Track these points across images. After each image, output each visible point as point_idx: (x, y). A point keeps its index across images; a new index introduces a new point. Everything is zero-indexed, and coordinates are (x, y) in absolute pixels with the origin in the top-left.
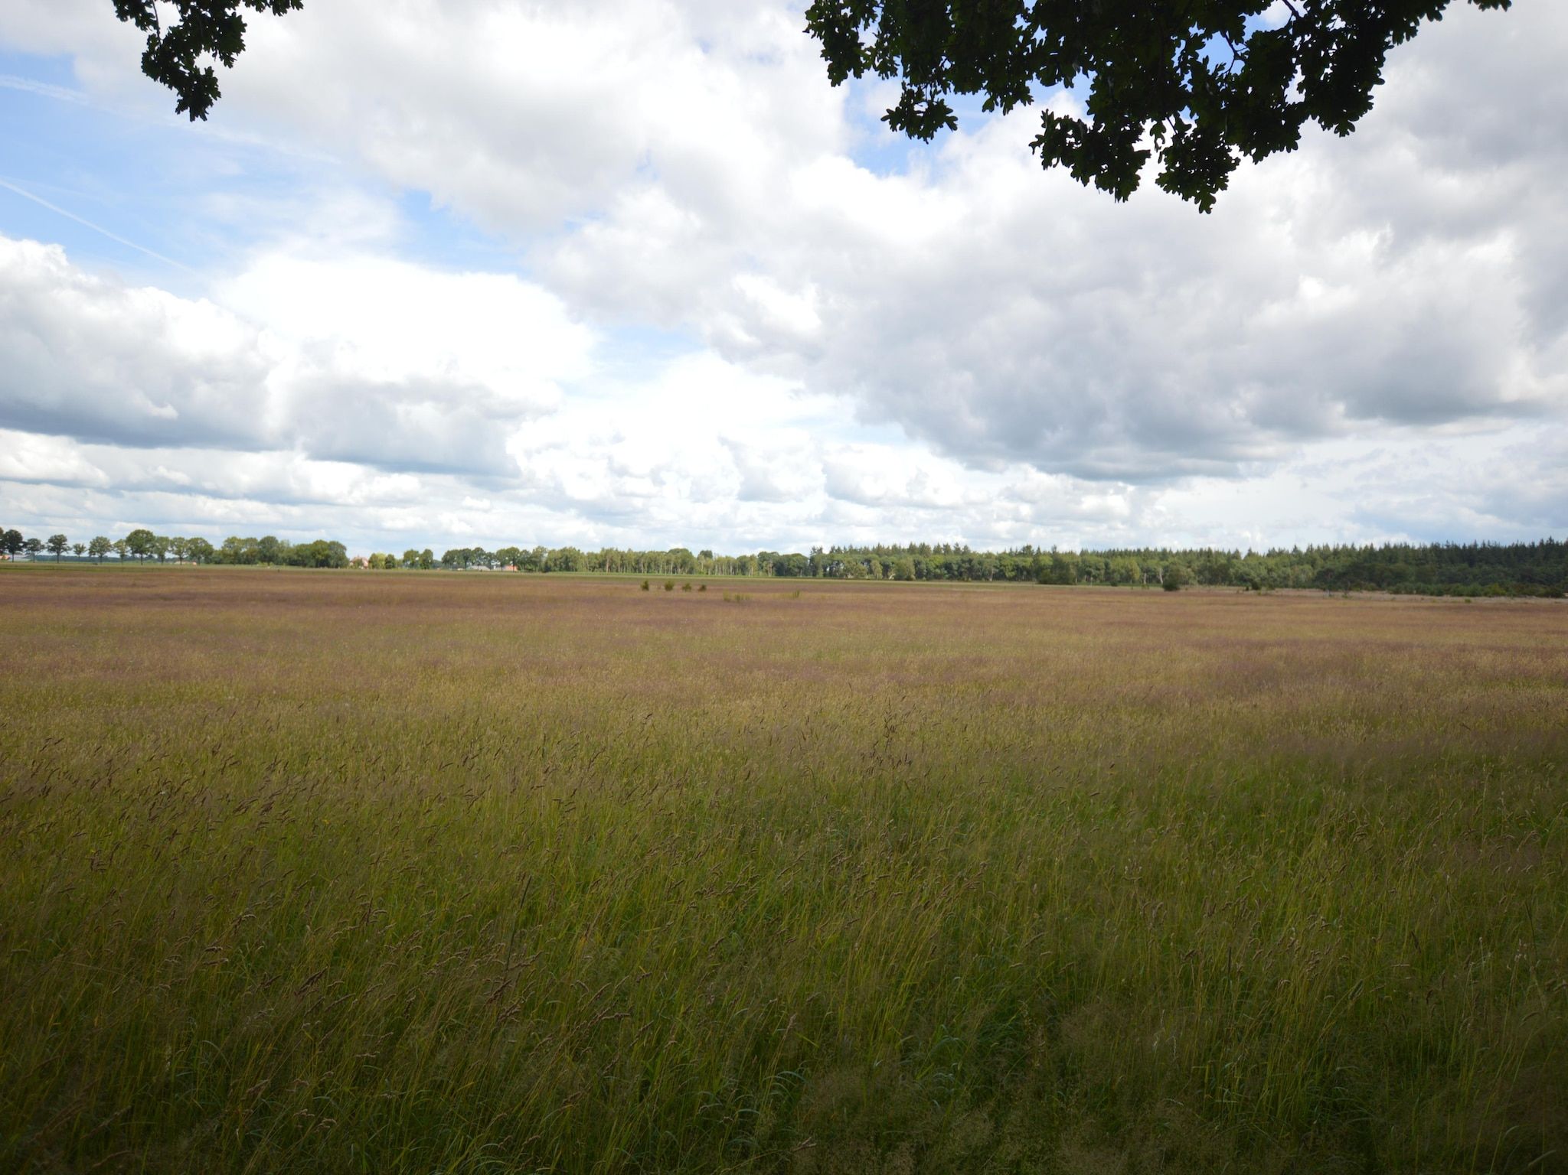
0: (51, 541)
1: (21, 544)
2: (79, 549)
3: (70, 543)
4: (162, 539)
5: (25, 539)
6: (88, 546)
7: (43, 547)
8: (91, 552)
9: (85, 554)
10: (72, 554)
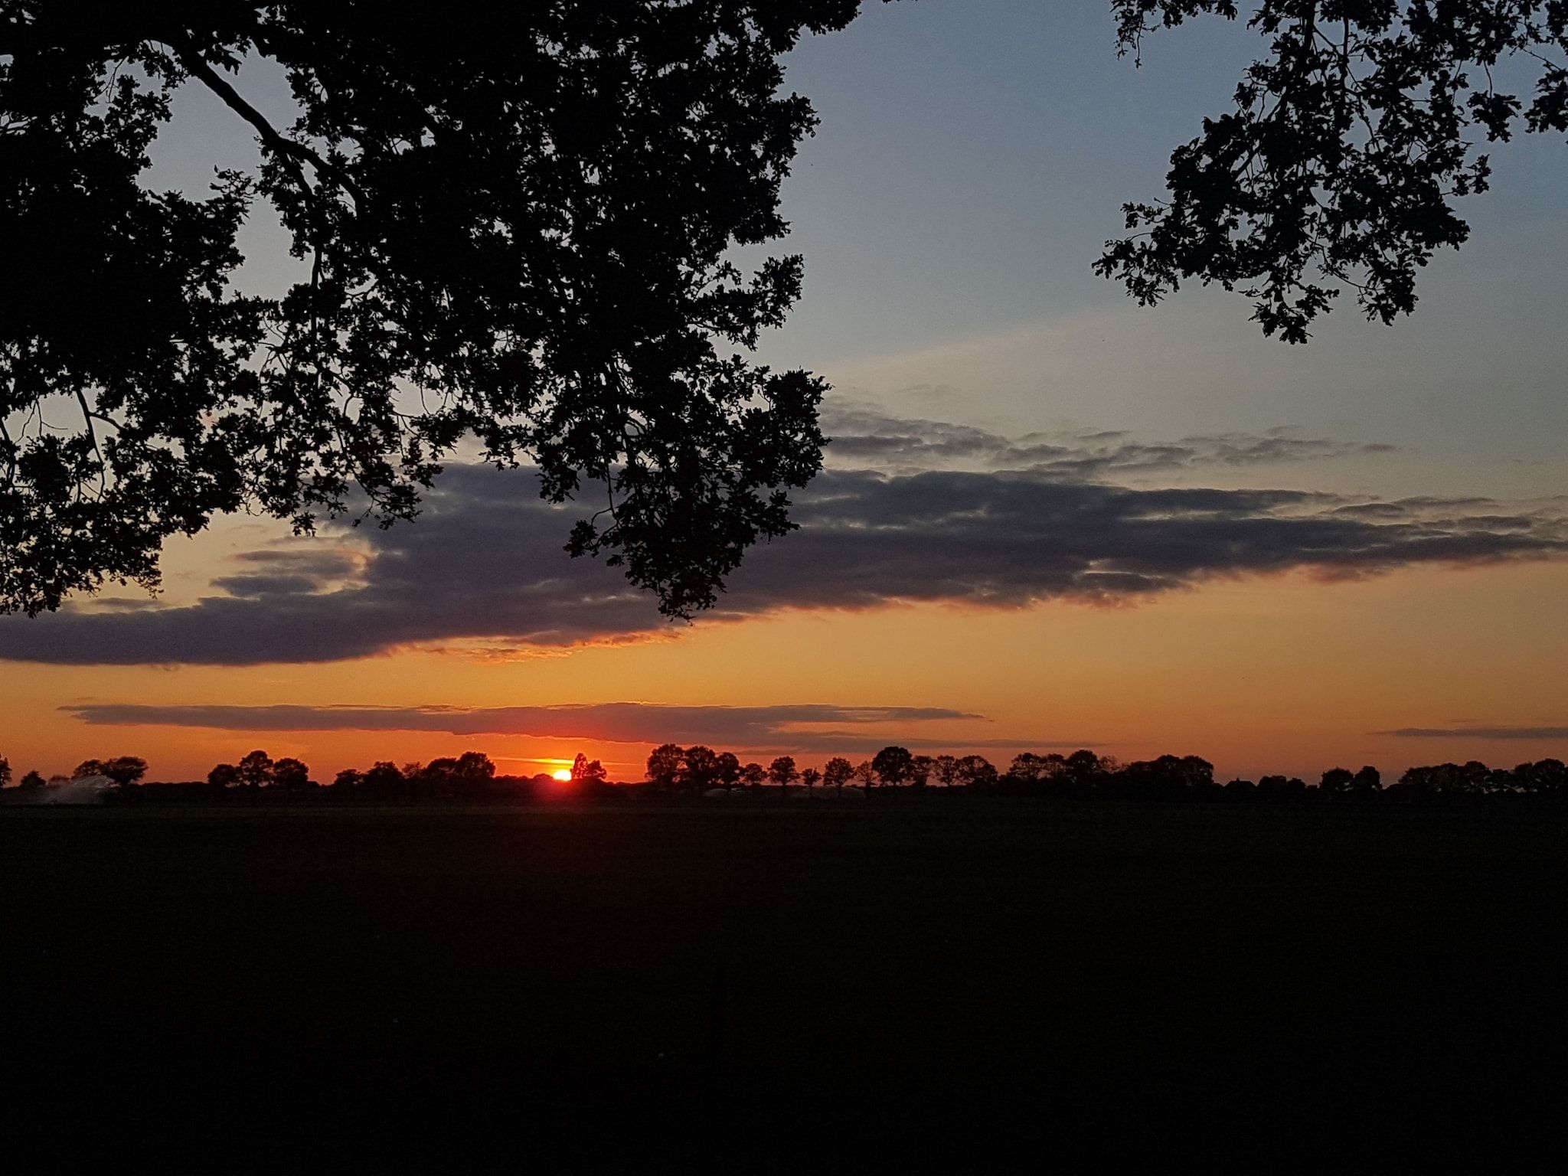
0: (774, 766)
1: (737, 771)
2: (811, 776)
3: (799, 769)
4: (923, 760)
5: (742, 764)
6: (822, 772)
7: (765, 775)
8: (827, 781)
9: (819, 783)
10: (801, 782)
